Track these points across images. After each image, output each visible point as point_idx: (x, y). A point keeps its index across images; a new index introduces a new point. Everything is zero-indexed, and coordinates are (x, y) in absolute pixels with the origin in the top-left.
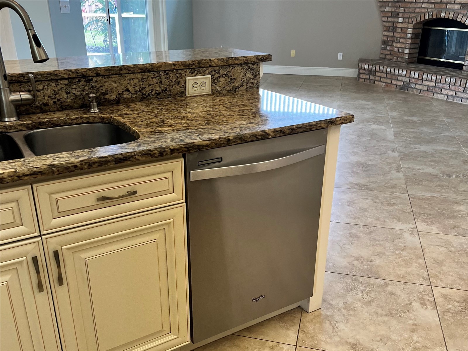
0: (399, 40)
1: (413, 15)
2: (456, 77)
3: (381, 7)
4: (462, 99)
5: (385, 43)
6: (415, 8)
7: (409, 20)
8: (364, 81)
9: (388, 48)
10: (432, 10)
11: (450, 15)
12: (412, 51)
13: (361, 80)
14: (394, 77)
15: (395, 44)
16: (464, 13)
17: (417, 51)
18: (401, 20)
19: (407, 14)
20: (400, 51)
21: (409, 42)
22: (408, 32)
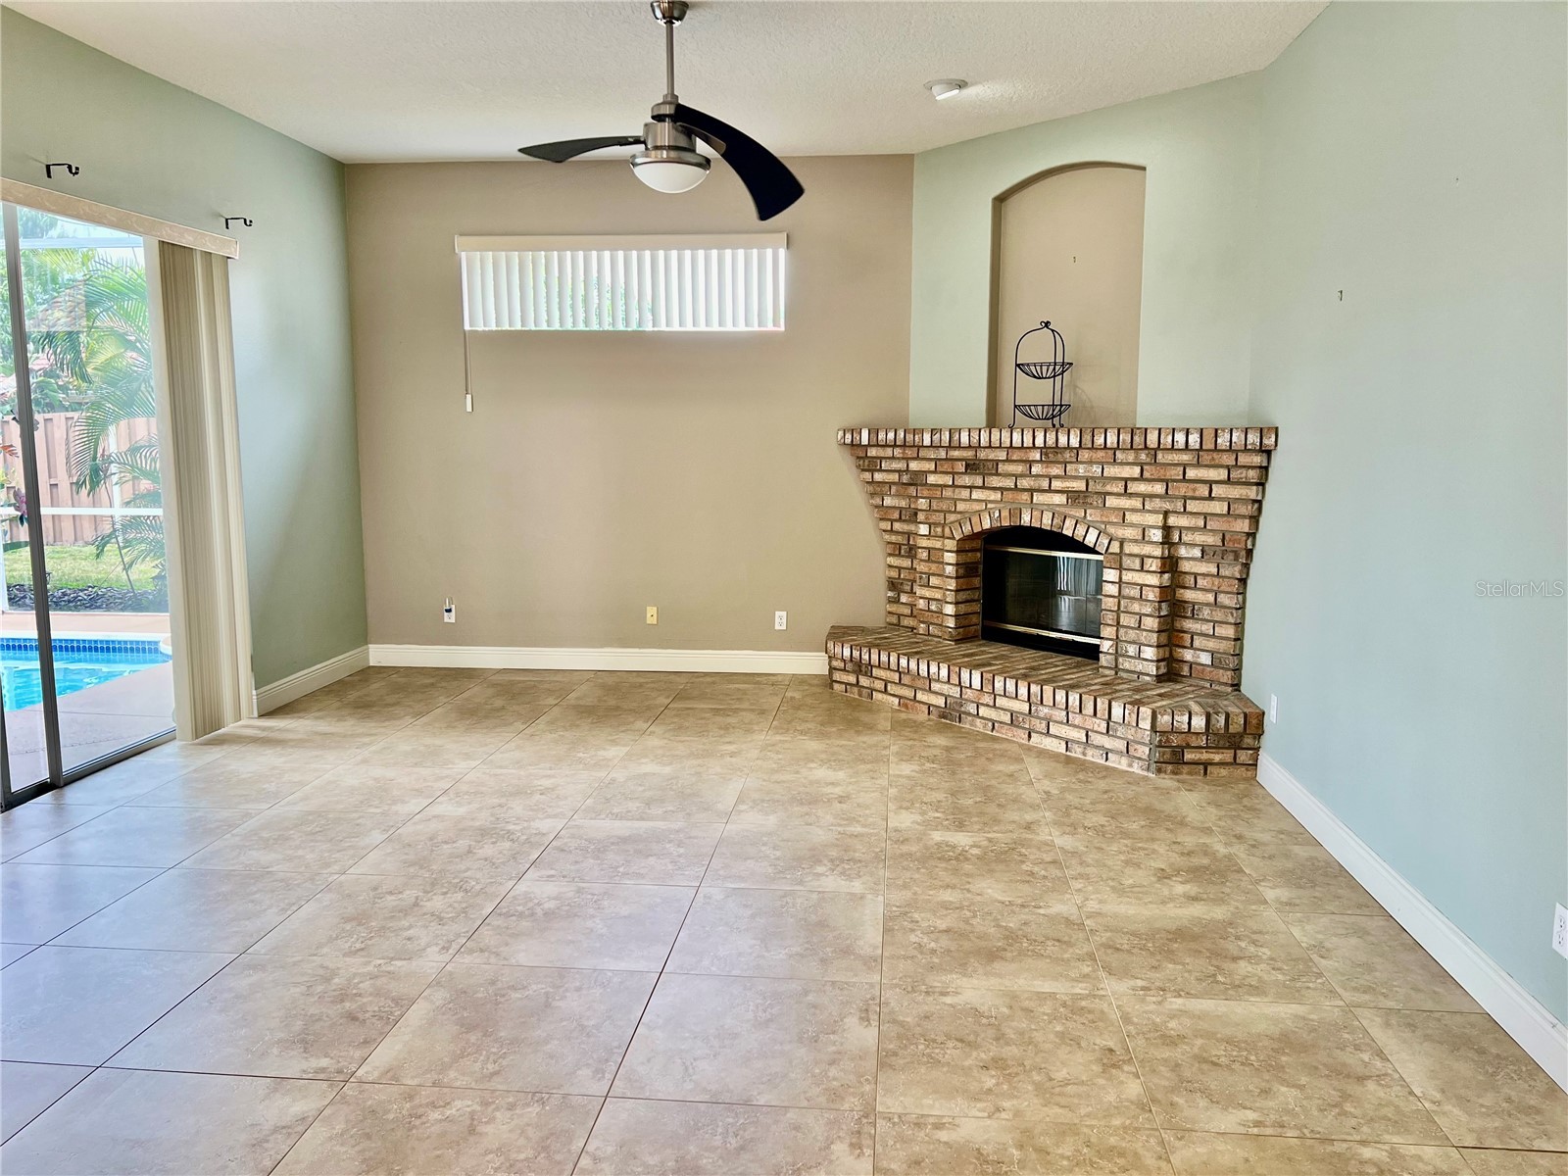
0: (926, 580)
1: (951, 518)
2: (1081, 691)
3: (873, 495)
4: (1107, 754)
5: (894, 585)
6: (955, 501)
7: (943, 531)
8: (846, 692)
9: (904, 598)
10: (998, 505)
11: (1044, 521)
12: (963, 608)
13: (836, 686)
14: (919, 683)
15: (919, 591)
16: (1077, 515)
17: (977, 607)
18: (924, 529)
19: (937, 514)
20: (933, 608)
21: (952, 585)
22: (946, 560)
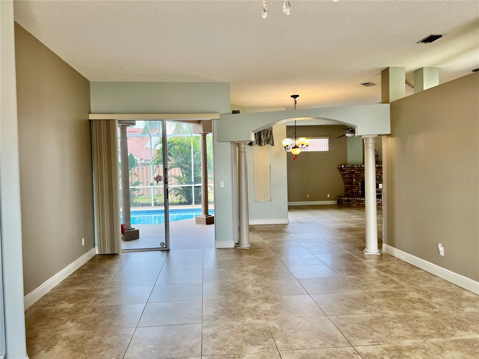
1: (360, 178)
3: (343, 175)
5: (347, 189)
7: (358, 180)
9: (349, 191)
18: (354, 180)
19: (357, 177)
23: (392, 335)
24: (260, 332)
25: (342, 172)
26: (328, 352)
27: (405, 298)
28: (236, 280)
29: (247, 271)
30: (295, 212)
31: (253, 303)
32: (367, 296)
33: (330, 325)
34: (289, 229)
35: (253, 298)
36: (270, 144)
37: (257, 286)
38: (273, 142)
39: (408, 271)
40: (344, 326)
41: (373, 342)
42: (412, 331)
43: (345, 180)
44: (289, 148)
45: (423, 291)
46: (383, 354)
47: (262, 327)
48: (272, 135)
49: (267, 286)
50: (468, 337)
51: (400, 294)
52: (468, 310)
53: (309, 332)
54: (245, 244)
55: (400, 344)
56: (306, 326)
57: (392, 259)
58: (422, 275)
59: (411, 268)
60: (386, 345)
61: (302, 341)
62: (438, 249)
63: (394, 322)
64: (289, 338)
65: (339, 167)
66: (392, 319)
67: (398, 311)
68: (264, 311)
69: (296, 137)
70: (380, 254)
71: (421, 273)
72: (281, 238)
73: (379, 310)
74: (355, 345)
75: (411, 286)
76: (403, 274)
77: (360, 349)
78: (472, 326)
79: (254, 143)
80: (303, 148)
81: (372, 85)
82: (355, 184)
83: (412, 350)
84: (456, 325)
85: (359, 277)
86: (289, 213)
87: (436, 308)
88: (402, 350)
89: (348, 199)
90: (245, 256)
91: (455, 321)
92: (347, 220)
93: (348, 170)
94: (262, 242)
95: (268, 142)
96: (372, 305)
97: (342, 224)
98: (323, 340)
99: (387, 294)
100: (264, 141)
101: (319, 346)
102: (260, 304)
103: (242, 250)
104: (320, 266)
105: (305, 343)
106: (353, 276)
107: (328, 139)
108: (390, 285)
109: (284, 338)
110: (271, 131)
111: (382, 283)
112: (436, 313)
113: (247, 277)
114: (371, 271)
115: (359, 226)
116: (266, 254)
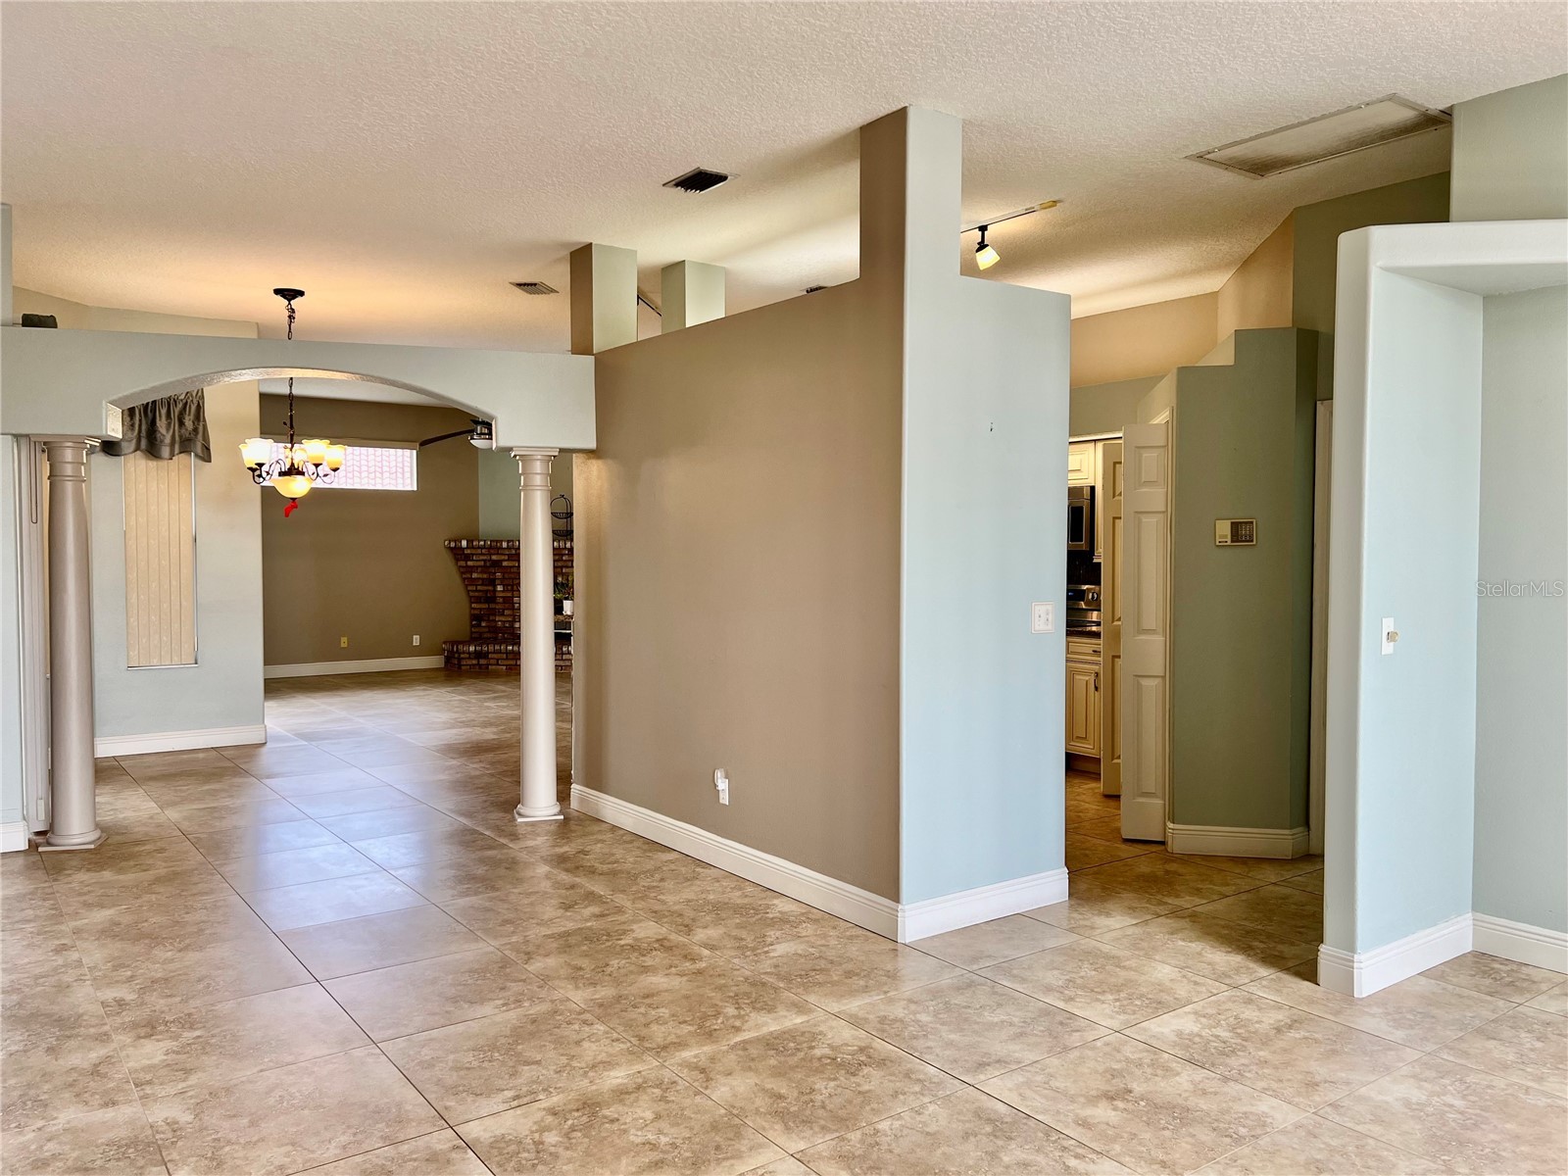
23: (575, 1064)
24: (112, 1153)
25: (463, 563)
26: (368, 1165)
27: (622, 942)
28: (26, 975)
29: (77, 932)
30: (294, 700)
31: (91, 1049)
32: (513, 956)
33: (383, 1074)
34: (266, 758)
35: (92, 1030)
36: (196, 455)
37: (117, 982)
38: (208, 449)
39: (639, 859)
40: (429, 1065)
41: (517, 1097)
42: (632, 1039)
43: (470, 588)
44: (268, 473)
45: (672, 913)
46: (543, 1130)
47: (122, 1133)
48: (204, 420)
49: (159, 975)
50: (774, 1027)
51: (608, 935)
52: (781, 949)
53: (306, 1112)
54: (77, 831)
55: (594, 1088)
56: (297, 1094)
57: (596, 828)
58: (673, 867)
59: (645, 851)
60: (555, 1099)
61: (275, 1149)
62: (716, 786)
63: (585, 1022)
64: (227, 1149)
65: (453, 545)
66: (580, 1014)
67: (599, 987)
68: (136, 1071)
69: (292, 436)
70: (562, 817)
71: (672, 862)
72: (232, 796)
73: (543, 994)
74: (461, 1119)
75: (640, 904)
76: (621, 872)
77: (473, 1130)
78: (787, 993)
79: (128, 447)
80: (321, 474)
81: (545, 290)
82: (501, 600)
83: (628, 1096)
84: (749, 998)
85: (491, 899)
86: (267, 704)
87: (701, 960)
88: (598, 1104)
89: (478, 648)
90: (74, 876)
91: (745, 988)
92: (471, 716)
93: (482, 557)
94: (151, 818)
95: (185, 445)
96: (524, 981)
97: (454, 731)
98: (354, 1130)
99: (572, 940)
100: (168, 440)
101: (338, 1151)
102: (123, 1047)
103: (63, 856)
104: (366, 879)
105: (287, 1154)
106: (474, 898)
107: (415, 452)
108: (583, 911)
109: (209, 1155)
110: (200, 408)
111: (561, 908)
112: (700, 972)
113: (75, 956)
114: (532, 875)
115: (508, 735)
116: (166, 862)
